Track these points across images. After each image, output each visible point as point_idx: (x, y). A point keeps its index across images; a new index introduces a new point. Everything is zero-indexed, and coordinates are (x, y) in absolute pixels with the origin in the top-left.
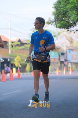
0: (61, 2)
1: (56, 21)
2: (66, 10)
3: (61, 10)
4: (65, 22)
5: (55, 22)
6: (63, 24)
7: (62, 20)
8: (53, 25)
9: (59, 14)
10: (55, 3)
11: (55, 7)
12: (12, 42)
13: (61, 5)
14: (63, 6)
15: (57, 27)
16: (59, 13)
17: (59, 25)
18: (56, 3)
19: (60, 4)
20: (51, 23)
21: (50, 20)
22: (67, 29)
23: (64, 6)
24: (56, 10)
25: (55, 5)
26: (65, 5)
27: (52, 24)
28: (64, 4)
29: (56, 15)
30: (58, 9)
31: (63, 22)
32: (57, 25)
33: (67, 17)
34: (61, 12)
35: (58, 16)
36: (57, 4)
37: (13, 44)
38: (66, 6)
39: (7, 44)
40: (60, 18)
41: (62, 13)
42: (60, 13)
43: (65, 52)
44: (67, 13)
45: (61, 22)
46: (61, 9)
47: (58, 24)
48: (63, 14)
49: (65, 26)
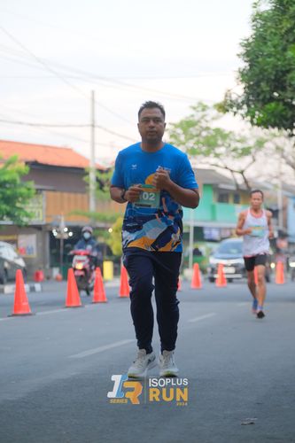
0: (268, 38)
1: (250, 103)
2: (283, 66)
3: (268, 64)
4: (281, 107)
5: (245, 107)
6: (273, 114)
7: (272, 99)
8: (238, 117)
9: (261, 76)
10: (247, 40)
11: (247, 54)
12: (101, 171)
13: (268, 47)
14: (273, 49)
15: (255, 121)
16: (261, 73)
17: (261, 115)
18: (251, 40)
19: (265, 43)
20: (235, 109)
21: (230, 97)
22: (289, 130)
23: (277, 53)
24: (250, 65)
25: (246, 46)
26: (280, 48)
27: (235, 113)
28: (278, 45)
29: (252, 83)
30: (258, 62)
31: (273, 105)
32: (253, 117)
33: (289, 89)
34: (266, 70)
35: (257, 84)
36: (253, 45)
37: (103, 177)
38: (285, 50)
39: (85, 178)
40: (263, 91)
41: (271, 73)
42: (264, 76)
43: (280, 206)
44: (289, 76)
45: (268, 106)
46: (268, 60)
47: (257, 113)
48: (273, 77)
49: (280, 120)
